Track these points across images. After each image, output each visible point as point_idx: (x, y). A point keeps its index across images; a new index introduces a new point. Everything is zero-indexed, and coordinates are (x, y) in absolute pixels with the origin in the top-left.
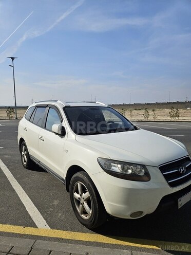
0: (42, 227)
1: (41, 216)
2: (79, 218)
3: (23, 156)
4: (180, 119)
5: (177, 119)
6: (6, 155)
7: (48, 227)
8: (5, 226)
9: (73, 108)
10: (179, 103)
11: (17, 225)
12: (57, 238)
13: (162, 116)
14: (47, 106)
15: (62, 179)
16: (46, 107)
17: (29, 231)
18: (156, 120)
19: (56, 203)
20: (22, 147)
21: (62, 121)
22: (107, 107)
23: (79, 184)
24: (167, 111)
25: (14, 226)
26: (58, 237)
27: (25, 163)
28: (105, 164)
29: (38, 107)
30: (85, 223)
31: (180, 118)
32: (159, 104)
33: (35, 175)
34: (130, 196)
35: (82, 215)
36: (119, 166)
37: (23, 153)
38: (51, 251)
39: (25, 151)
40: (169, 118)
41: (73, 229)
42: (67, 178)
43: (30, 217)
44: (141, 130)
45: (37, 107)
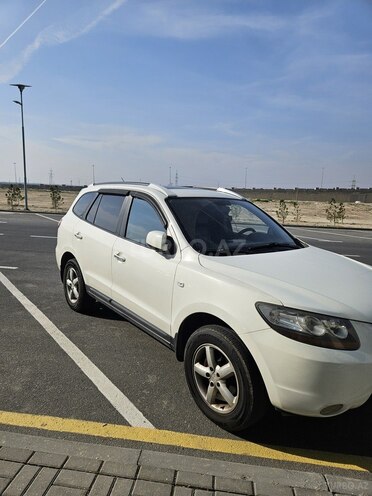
0: (138, 425)
1: (132, 405)
2: (206, 411)
3: (70, 288)
4: (346, 223)
5: (341, 223)
6: (27, 282)
7: (149, 425)
8: (67, 421)
9: (182, 201)
10: (339, 190)
11: (90, 420)
12: (173, 446)
13: (310, 215)
14: (128, 193)
15: (168, 337)
16: (125, 196)
17: (115, 431)
18: (301, 224)
19: (151, 379)
20: (68, 270)
21: (166, 227)
22: (242, 200)
23: (208, 348)
24: (320, 206)
25: (85, 422)
26: (174, 444)
27: (73, 301)
28: (271, 314)
29: (104, 194)
30: (220, 420)
31: (345, 221)
32: (301, 191)
33: (98, 325)
34: (323, 376)
35: (214, 406)
36: (302, 320)
37: (69, 282)
38: (176, 472)
39: (74, 277)
40: (325, 221)
41: (197, 431)
42: (178, 335)
43: (111, 406)
44: (311, 248)
45: (102, 193)
